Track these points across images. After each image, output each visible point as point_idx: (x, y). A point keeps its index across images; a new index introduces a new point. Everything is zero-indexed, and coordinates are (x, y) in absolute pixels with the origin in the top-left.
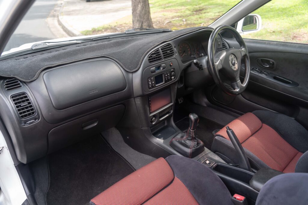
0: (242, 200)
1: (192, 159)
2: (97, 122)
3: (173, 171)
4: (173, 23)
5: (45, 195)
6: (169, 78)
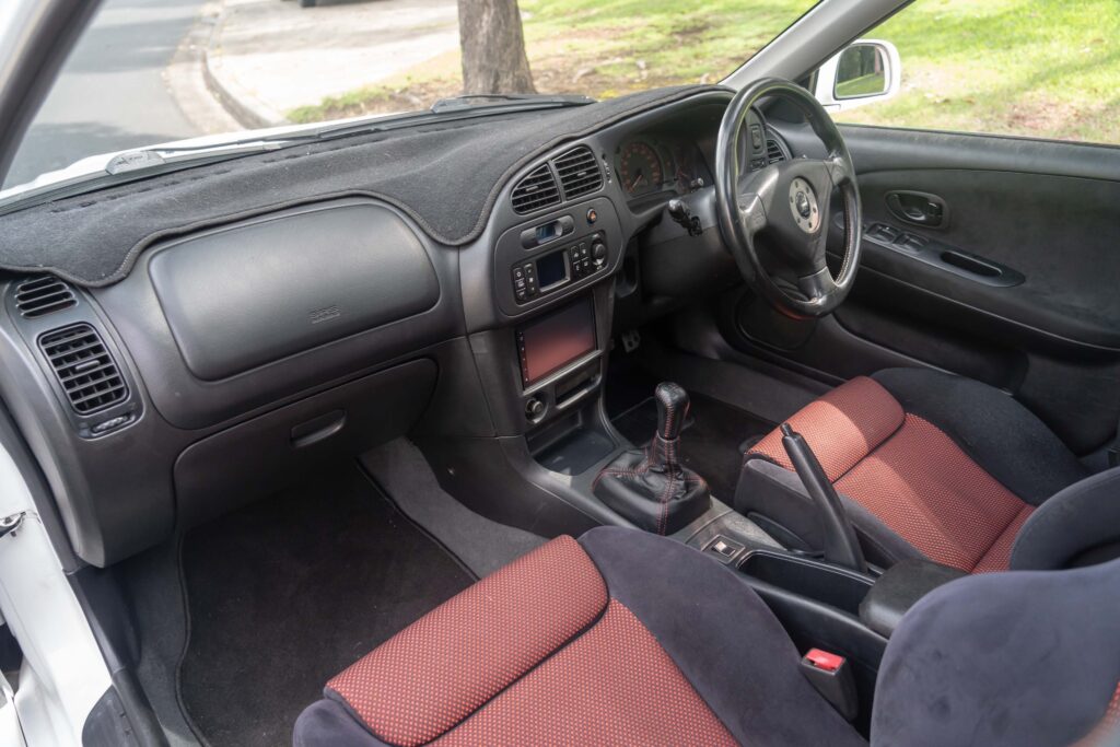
0: (833, 668)
1: (667, 538)
2: (343, 420)
3: (605, 580)
4: (605, 75)
5: (175, 673)
6: (586, 264)
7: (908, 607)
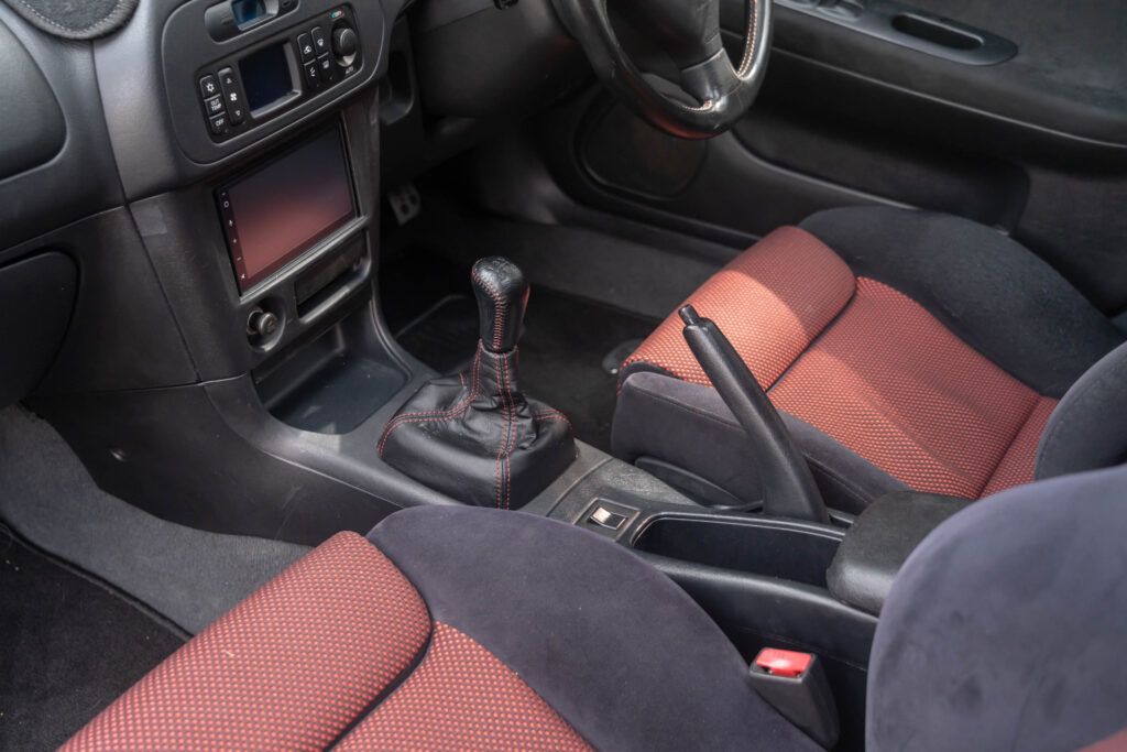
0: (798, 673)
1: (519, 512)
3: (421, 595)
6: (326, 65)
7: (900, 562)
